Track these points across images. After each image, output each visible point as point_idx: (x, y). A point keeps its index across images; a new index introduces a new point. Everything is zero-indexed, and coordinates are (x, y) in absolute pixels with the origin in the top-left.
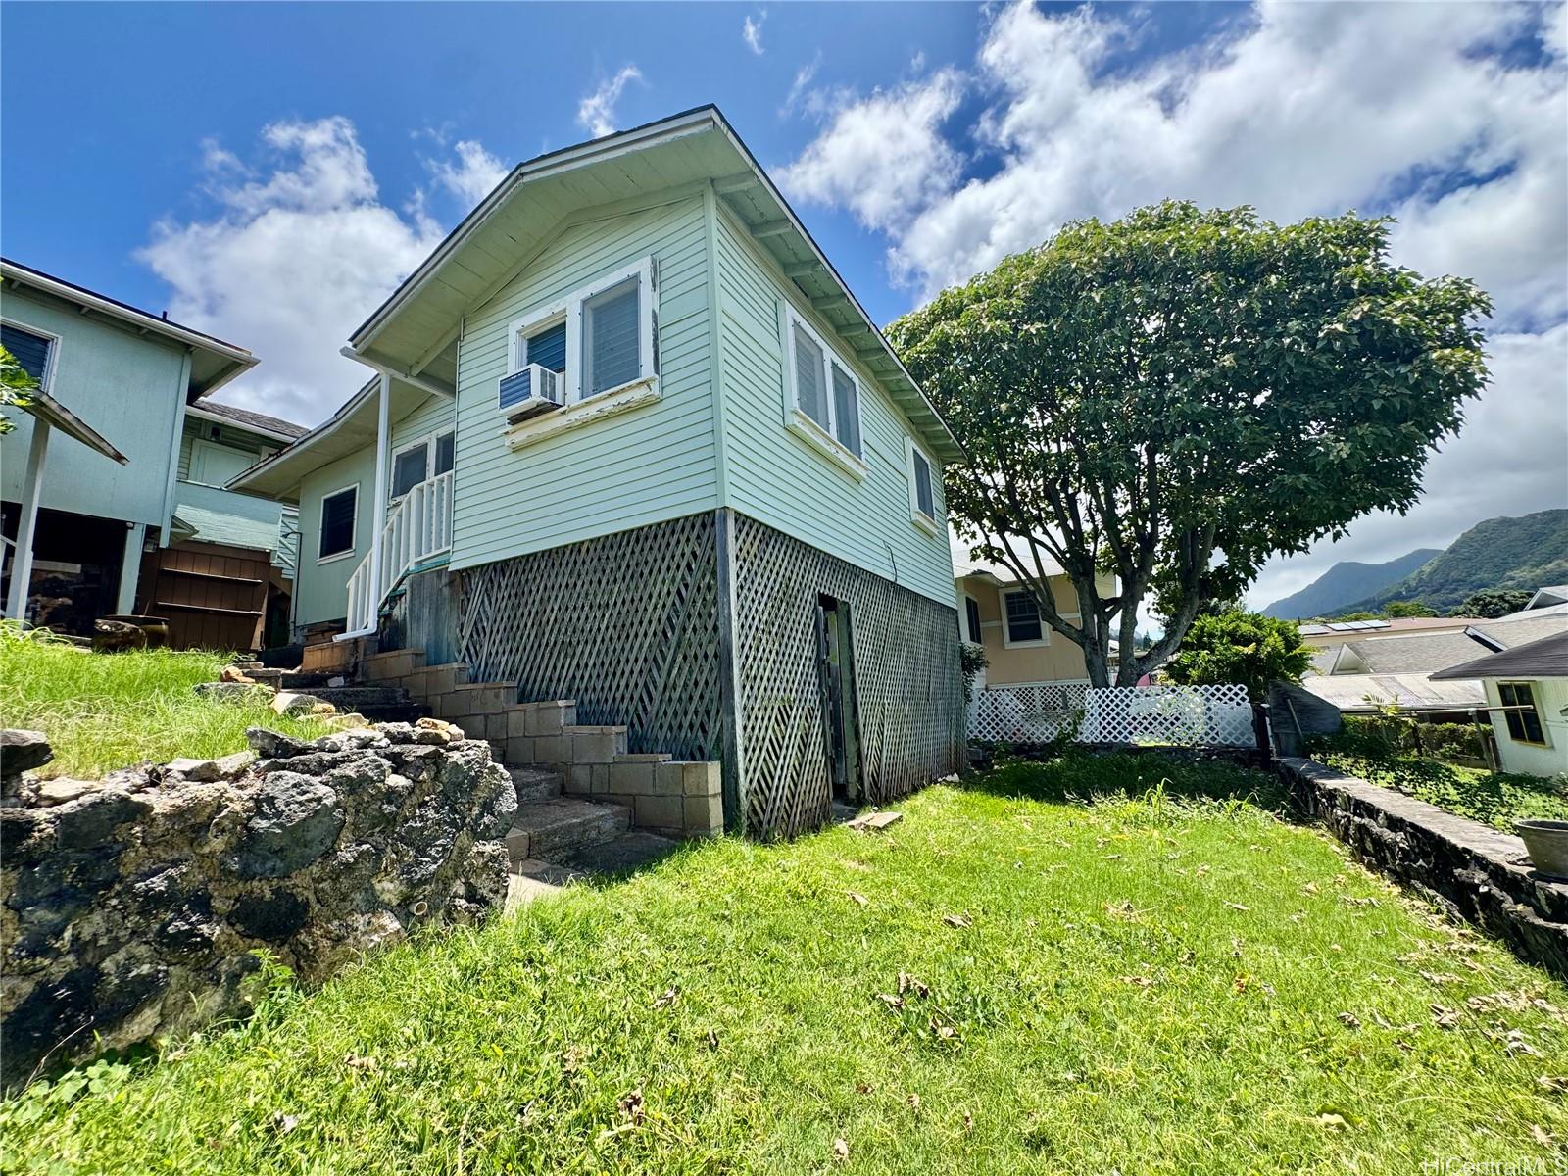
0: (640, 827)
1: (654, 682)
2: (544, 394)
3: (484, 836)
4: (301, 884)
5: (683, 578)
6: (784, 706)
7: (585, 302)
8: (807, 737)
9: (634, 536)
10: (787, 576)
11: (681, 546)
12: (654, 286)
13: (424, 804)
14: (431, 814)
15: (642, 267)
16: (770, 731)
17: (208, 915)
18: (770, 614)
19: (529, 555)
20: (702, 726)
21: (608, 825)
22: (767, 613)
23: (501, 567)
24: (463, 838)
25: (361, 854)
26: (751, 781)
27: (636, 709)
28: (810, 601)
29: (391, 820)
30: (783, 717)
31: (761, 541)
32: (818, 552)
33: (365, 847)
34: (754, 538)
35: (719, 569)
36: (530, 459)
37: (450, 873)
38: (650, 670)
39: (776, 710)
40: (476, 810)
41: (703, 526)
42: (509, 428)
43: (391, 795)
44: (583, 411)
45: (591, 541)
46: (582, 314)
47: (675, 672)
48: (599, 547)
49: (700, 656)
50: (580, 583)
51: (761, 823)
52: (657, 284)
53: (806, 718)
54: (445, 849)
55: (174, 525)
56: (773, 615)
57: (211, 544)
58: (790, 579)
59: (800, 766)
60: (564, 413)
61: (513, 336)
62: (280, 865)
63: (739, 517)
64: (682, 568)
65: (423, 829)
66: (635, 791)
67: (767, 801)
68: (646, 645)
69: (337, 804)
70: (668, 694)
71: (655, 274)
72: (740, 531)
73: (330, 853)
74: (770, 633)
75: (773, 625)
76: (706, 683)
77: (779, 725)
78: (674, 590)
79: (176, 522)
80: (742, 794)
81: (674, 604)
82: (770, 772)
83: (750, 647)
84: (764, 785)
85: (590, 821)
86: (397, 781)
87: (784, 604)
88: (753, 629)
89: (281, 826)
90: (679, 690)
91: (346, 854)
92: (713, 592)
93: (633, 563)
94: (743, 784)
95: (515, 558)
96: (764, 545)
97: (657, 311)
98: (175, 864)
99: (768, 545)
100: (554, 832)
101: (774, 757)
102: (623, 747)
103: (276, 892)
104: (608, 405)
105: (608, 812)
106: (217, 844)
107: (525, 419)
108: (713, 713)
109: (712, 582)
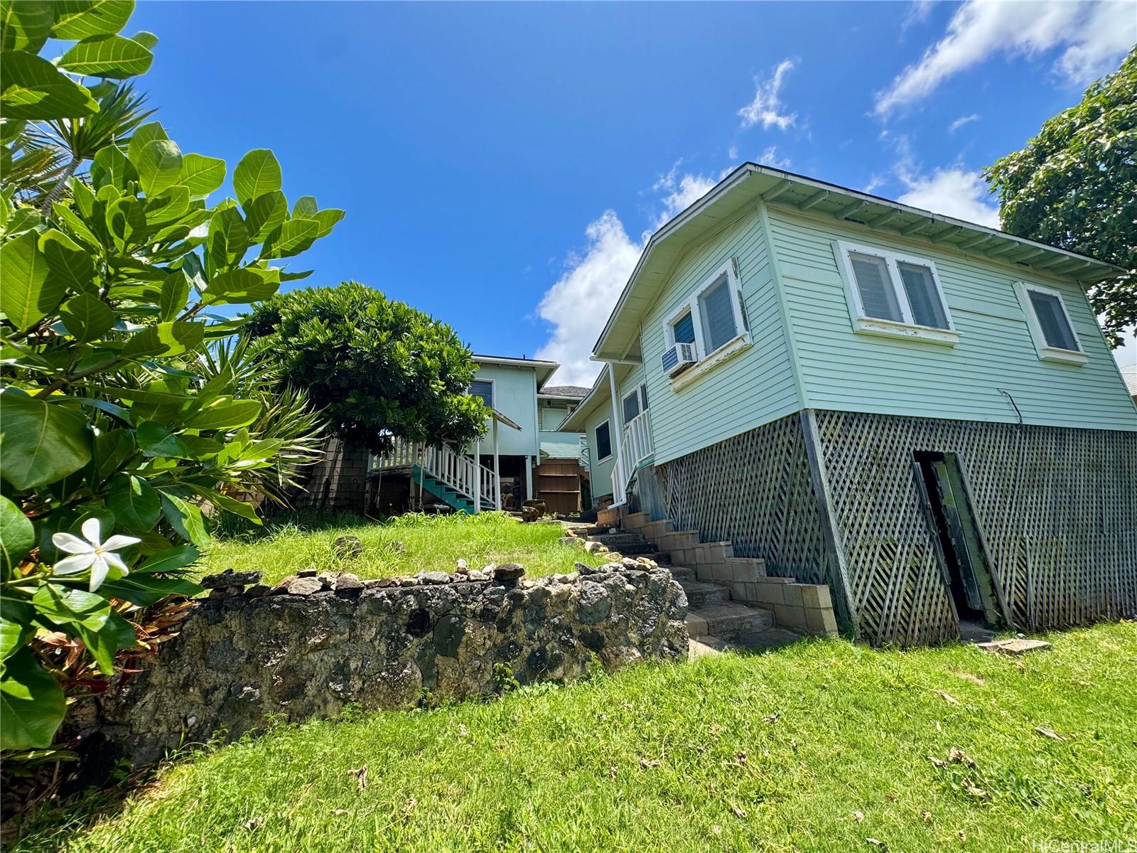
0: (780, 625)
1: (778, 530)
2: (685, 358)
3: (673, 617)
4: (600, 627)
5: (786, 460)
6: (888, 545)
7: (699, 297)
8: (919, 568)
9: (751, 435)
10: (875, 444)
11: (781, 438)
12: (736, 275)
13: (642, 599)
14: (646, 604)
15: (728, 266)
16: (875, 564)
17: (572, 635)
18: (861, 476)
19: (693, 453)
20: (815, 559)
21: (758, 622)
22: (857, 476)
23: (680, 461)
24: (663, 618)
25: (620, 618)
26: (860, 601)
27: (770, 548)
28: (904, 459)
29: (630, 605)
30: (888, 552)
31: (843, 424)
32: (906, 420)
33: (621, 616)
34: (836, 423)
35: (808, 452)
36: (686, 395)
37: (660, 634)
38: (775, 522)
39: (879, 548)
40: (667, 604)
41: (793, 423)
42: (671, 381)
43: (628, 593)
44: (709, 362)
45: (726, 440)
46: (699, 305)
47: (790, 523)
48: (731, 444)
49: (806, 511)
50: (724, 468)
51: (876, 633)
52: (738, 273)
53: (915, 553)
54: (655, 622)
55: (541, 454)
56: (865, 477)
57: (555, 459)
58: (878, 447)
59: (914, 592)
60: (698, 366)
61: (665, 327)
62: (592, 619)
63: (818, 413)
64: (784, 453)
65: (644, 611)
66: (773, 601)
67: (880, 617)
68: (769, 505)
69: (608, 596)
70: (788, 538)
71: (736, 266)
72: (822, 422)
73: (608, 617)
74: (864, 490)
75: (866, 483)
76: (813, 529)
77: (884, 559)
78: (781, 468)
79: (541, 452)
80: (853, 608)
81: (783, 477)
82: (880, 596)
83: (845, 503)
84: (875, 605)
85: (744, 618)
86: (629, 587)
87: (875, 467)
88: (846, 490)
89: (590, 603)
90: (795, 534)
91: (615, 618)
92: (807, 467)
93: (753, 453)
94: (853, 603)
95: (686, 456)
96: (847, 426)
97: (741, 290)
98: (560, 614)
99: (851, 425)
100: (722, 622)
101: (882, 584)
102: (764, 573)
103: (592, 630)
104: (722, 356)
105: (756, 613)
106: (571, 608)
107: (678, 374)
108: (821, 551)
109: (806, 461)
